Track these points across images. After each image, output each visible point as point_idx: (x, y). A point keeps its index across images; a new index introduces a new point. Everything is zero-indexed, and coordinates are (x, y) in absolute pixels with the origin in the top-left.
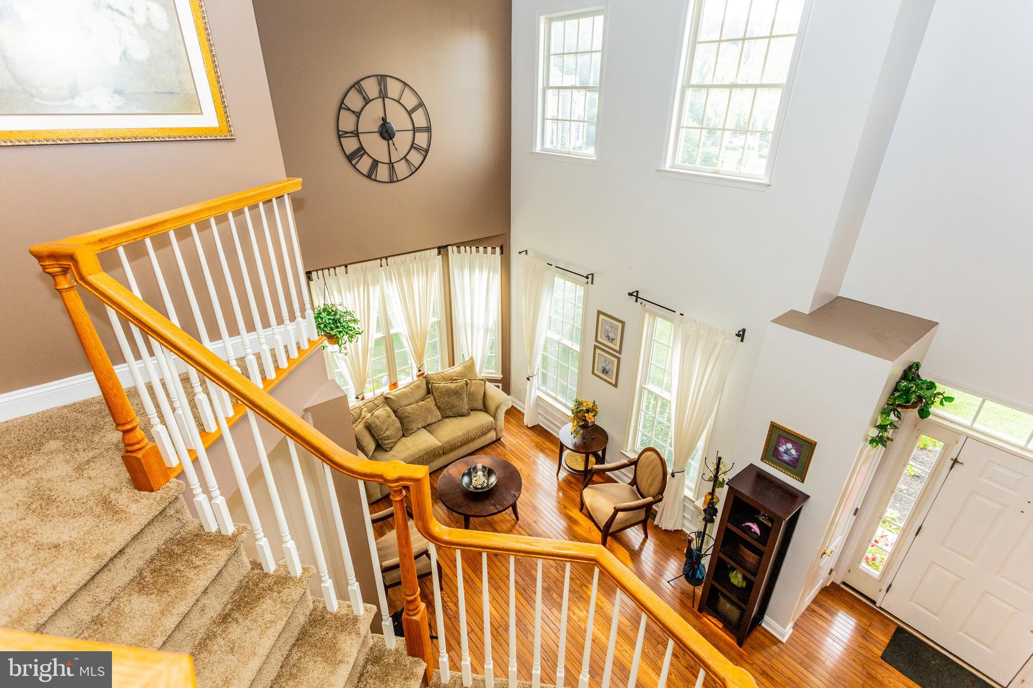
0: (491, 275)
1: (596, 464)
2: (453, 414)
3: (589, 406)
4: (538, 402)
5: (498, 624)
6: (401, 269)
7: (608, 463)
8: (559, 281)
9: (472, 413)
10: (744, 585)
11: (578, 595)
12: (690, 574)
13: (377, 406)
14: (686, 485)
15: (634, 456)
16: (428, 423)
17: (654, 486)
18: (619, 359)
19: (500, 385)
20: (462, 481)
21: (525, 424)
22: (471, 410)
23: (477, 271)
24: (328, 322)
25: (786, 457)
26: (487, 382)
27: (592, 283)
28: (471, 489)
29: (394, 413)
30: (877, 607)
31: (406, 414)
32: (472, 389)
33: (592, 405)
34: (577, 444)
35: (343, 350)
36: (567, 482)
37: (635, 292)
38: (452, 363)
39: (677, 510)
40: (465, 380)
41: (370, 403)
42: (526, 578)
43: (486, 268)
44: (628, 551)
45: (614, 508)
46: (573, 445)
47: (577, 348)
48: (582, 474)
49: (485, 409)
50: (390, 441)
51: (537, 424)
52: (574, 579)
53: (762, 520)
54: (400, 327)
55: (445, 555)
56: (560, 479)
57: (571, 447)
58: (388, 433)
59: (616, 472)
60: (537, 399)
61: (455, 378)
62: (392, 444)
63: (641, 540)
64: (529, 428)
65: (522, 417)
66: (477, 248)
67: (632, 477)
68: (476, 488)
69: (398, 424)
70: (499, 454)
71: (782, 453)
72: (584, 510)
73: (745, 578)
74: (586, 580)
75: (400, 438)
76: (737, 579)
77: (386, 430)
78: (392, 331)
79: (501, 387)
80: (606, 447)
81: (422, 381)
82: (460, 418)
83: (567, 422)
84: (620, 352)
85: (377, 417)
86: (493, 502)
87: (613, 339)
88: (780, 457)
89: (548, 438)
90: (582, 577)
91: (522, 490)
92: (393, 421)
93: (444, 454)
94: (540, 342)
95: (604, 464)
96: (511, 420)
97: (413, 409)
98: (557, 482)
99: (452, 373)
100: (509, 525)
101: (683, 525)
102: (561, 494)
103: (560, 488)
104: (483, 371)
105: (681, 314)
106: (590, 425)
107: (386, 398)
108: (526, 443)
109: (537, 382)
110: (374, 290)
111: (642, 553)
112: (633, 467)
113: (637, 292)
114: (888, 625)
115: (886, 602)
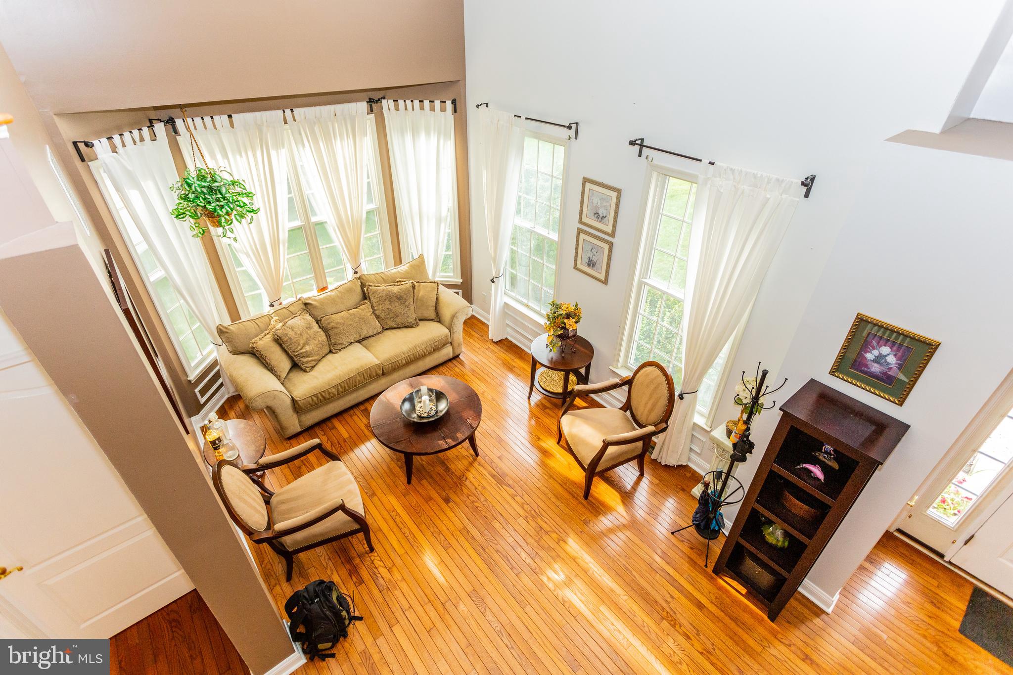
0: (442, 141)
1: (578, 384)
2: (396, 324)
3: (570, 309)
4: (506, 310)
5: (445, 597)
6: (316, 129)
7: (592, 383)
8: (530, 144)
9: (421, 323)
10: (786, 544)
11: (554, 554)
12: (702, 524)
13: (293, 315)
14: (696, 410)
15: (626, 374)
16: (363, 336)
17: (655, 411)
18: (611, 245)
19: (460, 291)
20: (401, 409)
21: (491, 338)
22: (419, 320)
23: (423, 136)
24: (199, 191)
25: (876, 368)
26: (441, 286)
27: (576, 138)
28: (414, 417)
29: (317, 323)
30: (945, 561)
31: (333, 324)
32: (421, 294)
33: (574, 308)
34: (554, 360)
35: (229, 234)
36: (541, 406)
37: (639, 139)
38: (399, 260)
39: (684, 441)
40: (411, 281)
41: (284, 310)
42: (486, 532)
43: (434, 133)
44: (619, 493)
45: (604, 441)
46: (549, 360)
47: (554, 236)
48: (560, 397)
49: (438, 318)
50: (310, 359)
51: (504, 337)
52: (551, 531)
53: (824, 460)
54: (324, 213)
55: (379, 503)
56: (532, 403)
57: (546, 363)
58: (307, 348)
59: (604, 394)
60: (504, 307)
61: (399, 279)
62: (314, 363)
63: (635, 478)
64: (495, 342)
65: (486, 330)
66: (421, 101)
67: (624, 401)
68: (420, 417)
69: (322, 336)
70: (457, 375)
71: (869, 362)
72: (563, 443)
73: (786, 534)
74: (564, 533)
75: (327, 355)
76: (775, 535)
77: (304, 346)
78: (314, 219)
79: (461, 293)
80: (590, 363)
81: (355, 283)
82: (405, 330)
83: (540, 333)
84: (613, 235)
85: (292, 328)
86: (442, 435)
87: (604, 217)
88: (865, 369)
89: (519, 354)
90: (560, 529)
91: (482, 417)
92: (316, 333)
93: (383, 374)
94: (507, 232)
95: (588, 384)
96: (473, 333)
97: (342, 318)
98: (528, 407)
99: (395, 273)
100: (465, 462)
101: (689, 459)
102: (533, 422)
103: (532, 415)
104: (438, 274)
105: (710, 163)
106: (571, 334)
107: (306, 304)
108: (490, 360)
109: (504, 287)
110: (278, 155)
111: (636, 495)
112: (626, 388)
113: (642, 140)
114: (961, 586)
115: (960, 556)
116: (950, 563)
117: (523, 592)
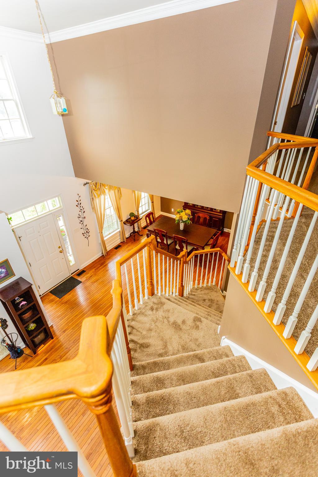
10: (36, 324)
25: (3, 275)
76: (32, 326)
114: (49, 295)
115: (42, 292)
116: (43, 294)
117: (30, 433)
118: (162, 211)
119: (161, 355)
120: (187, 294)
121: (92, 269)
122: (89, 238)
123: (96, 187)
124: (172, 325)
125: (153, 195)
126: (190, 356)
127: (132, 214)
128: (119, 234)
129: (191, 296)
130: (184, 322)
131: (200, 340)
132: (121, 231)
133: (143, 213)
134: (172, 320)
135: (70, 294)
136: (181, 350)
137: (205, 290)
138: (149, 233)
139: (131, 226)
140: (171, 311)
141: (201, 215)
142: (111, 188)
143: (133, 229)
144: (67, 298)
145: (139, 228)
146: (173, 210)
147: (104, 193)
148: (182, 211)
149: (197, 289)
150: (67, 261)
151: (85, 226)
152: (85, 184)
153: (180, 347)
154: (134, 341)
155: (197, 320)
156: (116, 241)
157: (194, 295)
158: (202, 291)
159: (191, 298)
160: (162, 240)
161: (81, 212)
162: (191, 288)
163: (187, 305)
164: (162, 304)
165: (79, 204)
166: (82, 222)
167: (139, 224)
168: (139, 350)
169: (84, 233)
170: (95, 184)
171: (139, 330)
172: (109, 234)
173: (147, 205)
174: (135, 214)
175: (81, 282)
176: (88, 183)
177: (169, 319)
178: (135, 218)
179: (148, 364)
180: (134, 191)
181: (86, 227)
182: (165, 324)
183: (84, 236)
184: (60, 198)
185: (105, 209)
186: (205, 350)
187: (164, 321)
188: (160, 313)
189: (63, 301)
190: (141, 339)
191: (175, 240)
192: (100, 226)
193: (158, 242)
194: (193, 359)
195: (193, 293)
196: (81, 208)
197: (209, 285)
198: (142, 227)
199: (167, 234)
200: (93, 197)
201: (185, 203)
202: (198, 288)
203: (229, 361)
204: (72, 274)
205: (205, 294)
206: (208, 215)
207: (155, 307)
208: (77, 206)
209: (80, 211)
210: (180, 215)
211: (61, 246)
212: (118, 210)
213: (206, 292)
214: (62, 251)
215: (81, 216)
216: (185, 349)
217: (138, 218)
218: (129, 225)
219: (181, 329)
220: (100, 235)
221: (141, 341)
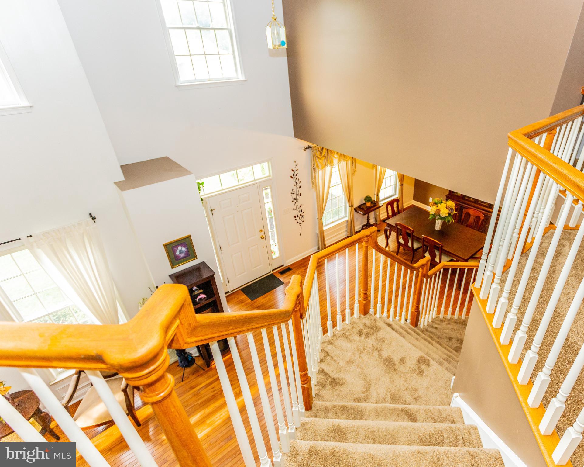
12: (186, 364)
25: (182, 255)
45: (122, 391)
71: (179, 255)
114: (239, 293)
115: (231, 287)
116: (231, 291)
118: (415, 199)
119: (358, 400)
120: (426, 324)
121: (301, 268)
122: (303, 224)
123: (321, 154)
124: (384, 361)
125: (403, 175)
126: (397, 410)
127: (368, 199)
128: (345, 225)
129: (431, 329)
130: (402, 360)
131: (421, 392)
132: (349, 220)
133: (385, 199)
134: (385, 354)
135: (266, 297)
136: (388, 398)
137: (455, 324)
138: (389, 228)
139: (364, 215)
140: (387, 341)
141: (471, 212)
142: (342, 156)
143: (367, 219)
144: (261, 301)
145: (376, 220)
146: (431, 200)
147: (331, 163)
148: (441, 202)
149: (441, 321)
150: (270, 253)
151: (299, 206)
152: (307, 148)
153: (389, 395)
154: (325, 372)
155: (423, 361)
156: (339, 234)
157: (436, 328)
158: (449, 324)
159: (430, 332)
160: (406, 242)
161: (295, 187)
162: (433, 317)
163: (417, 339)
164: (377, 329)
165: (295, 175)
166: (295, 201)
167: (378, 214)
168: (328, 387)
169: (296, 216)
170: (320, 150)
171: (336, 358)
172: (332, 222)
173: (393, 188)
174: (373, 199)
175: (283, 283)
176: (311, 147)
177: (382, 352)
178: (372, 205)
179: (334, 407)
180: (374, 166)
181: (300, 209)
182: (374, 357)
183: (296, 219)
184: (270, 163)
185: (329, 187)
186: (422, 407)
187: (374, 353)
188: (371, 341)
189: (255, 304)
190: (335, 372)
191: (424, 245)
192: (320, 209)
193: (399, 244)
194: (399, 416)
195: (435, 326)
196: (297, 181)
197: (462, 318)
198: (381, 219)
199: (414, 234)
200: (316, 167)
201: (450, 191)
202: (444, 319)
203: (451, 428)
204: (273, 270)
205: (453, 330)
206: (483, 213)
207: (366, 331)
208: (292, 177)
209: (295, 185)
210: (437, 207)
211: (263, 230)
212: (349, 190)
213: (455, 328)
214: (264, 236)
215: (295, 192)
216: (395, 399)
217: (376, 205)
218: (362, 213)
219: (395, 370)
220: (319, 222)
221: (333, 375)
